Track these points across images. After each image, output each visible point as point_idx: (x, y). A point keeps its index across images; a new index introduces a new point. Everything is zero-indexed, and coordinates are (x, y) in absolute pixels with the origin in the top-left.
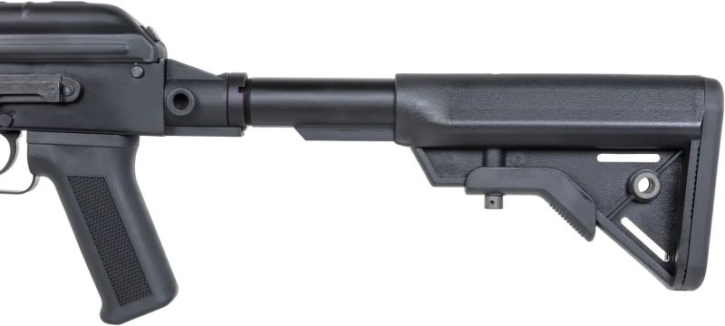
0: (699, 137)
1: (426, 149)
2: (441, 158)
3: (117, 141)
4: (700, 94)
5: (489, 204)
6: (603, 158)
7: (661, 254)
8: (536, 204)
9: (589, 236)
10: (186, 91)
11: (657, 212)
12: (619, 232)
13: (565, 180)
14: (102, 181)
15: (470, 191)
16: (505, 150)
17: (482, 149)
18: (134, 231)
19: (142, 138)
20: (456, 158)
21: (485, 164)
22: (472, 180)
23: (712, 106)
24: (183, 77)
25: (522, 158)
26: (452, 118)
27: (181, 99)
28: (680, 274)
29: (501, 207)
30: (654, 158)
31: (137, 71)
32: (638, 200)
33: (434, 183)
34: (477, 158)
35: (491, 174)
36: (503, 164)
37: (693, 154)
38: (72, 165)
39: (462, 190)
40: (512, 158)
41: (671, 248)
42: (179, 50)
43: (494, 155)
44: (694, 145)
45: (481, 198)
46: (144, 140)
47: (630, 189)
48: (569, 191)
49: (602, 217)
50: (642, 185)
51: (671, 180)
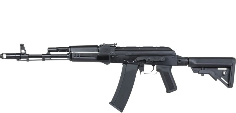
0: (232, 66)
1: (193, 68)
2: (195, 69)
3: (169, 66)
4: (232, 60)
5: (202, 76)
6: (218, 69)
7: (227, 83)
8: (208, 76)
9: (216, 80)
10: (180, 59)
11: (226, 77)
12: (221, 80)
13: (213, 72)
14: (168, 72)
15: (199, 74)
16: (204, 68)
17: (201, 68)
18: (172, 80)
19: (173, 66)
20: (197, 69)
21: (201, 70)
22: (199, 72)
23: (234, 62)
24: (179, 57)
25: (207, 69)
26: (197, 63)
27: (180, 61)
28: (229, 85)
29: (204, 76)
30: (226, 69)
31: (173, 57)
32: (224, 75)
33: (194, 72)
34: (200, 69)
35: (202, 71)
36: (204, 70)
37: (231, 68)
38: (163, 70)
39: (197, 74)
40: (205, 69)
41: (228, 82)
42: (178, 53)
43: (203, 68)
44: (232, 67)
45: (201, 75)
46: (173, 67)
47: (222, 73)
48: (213, 74)
49: (218, 77)
50: (224, 73)
51: (228, 72)
